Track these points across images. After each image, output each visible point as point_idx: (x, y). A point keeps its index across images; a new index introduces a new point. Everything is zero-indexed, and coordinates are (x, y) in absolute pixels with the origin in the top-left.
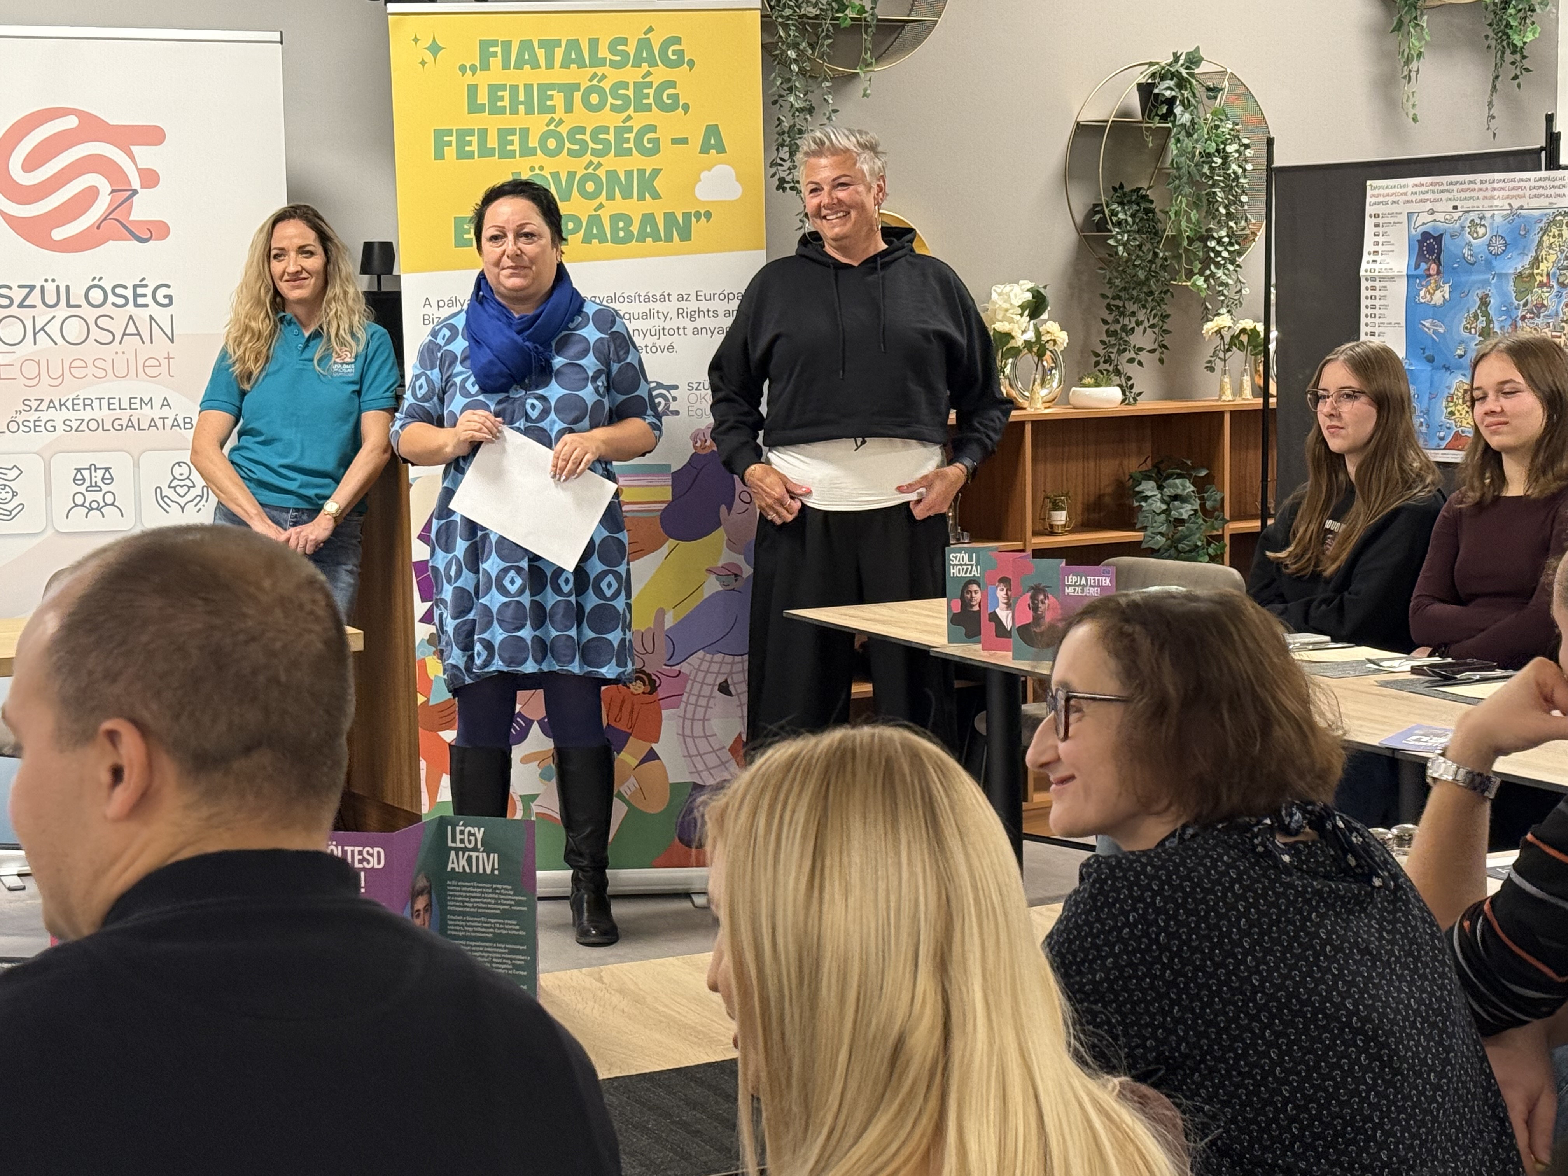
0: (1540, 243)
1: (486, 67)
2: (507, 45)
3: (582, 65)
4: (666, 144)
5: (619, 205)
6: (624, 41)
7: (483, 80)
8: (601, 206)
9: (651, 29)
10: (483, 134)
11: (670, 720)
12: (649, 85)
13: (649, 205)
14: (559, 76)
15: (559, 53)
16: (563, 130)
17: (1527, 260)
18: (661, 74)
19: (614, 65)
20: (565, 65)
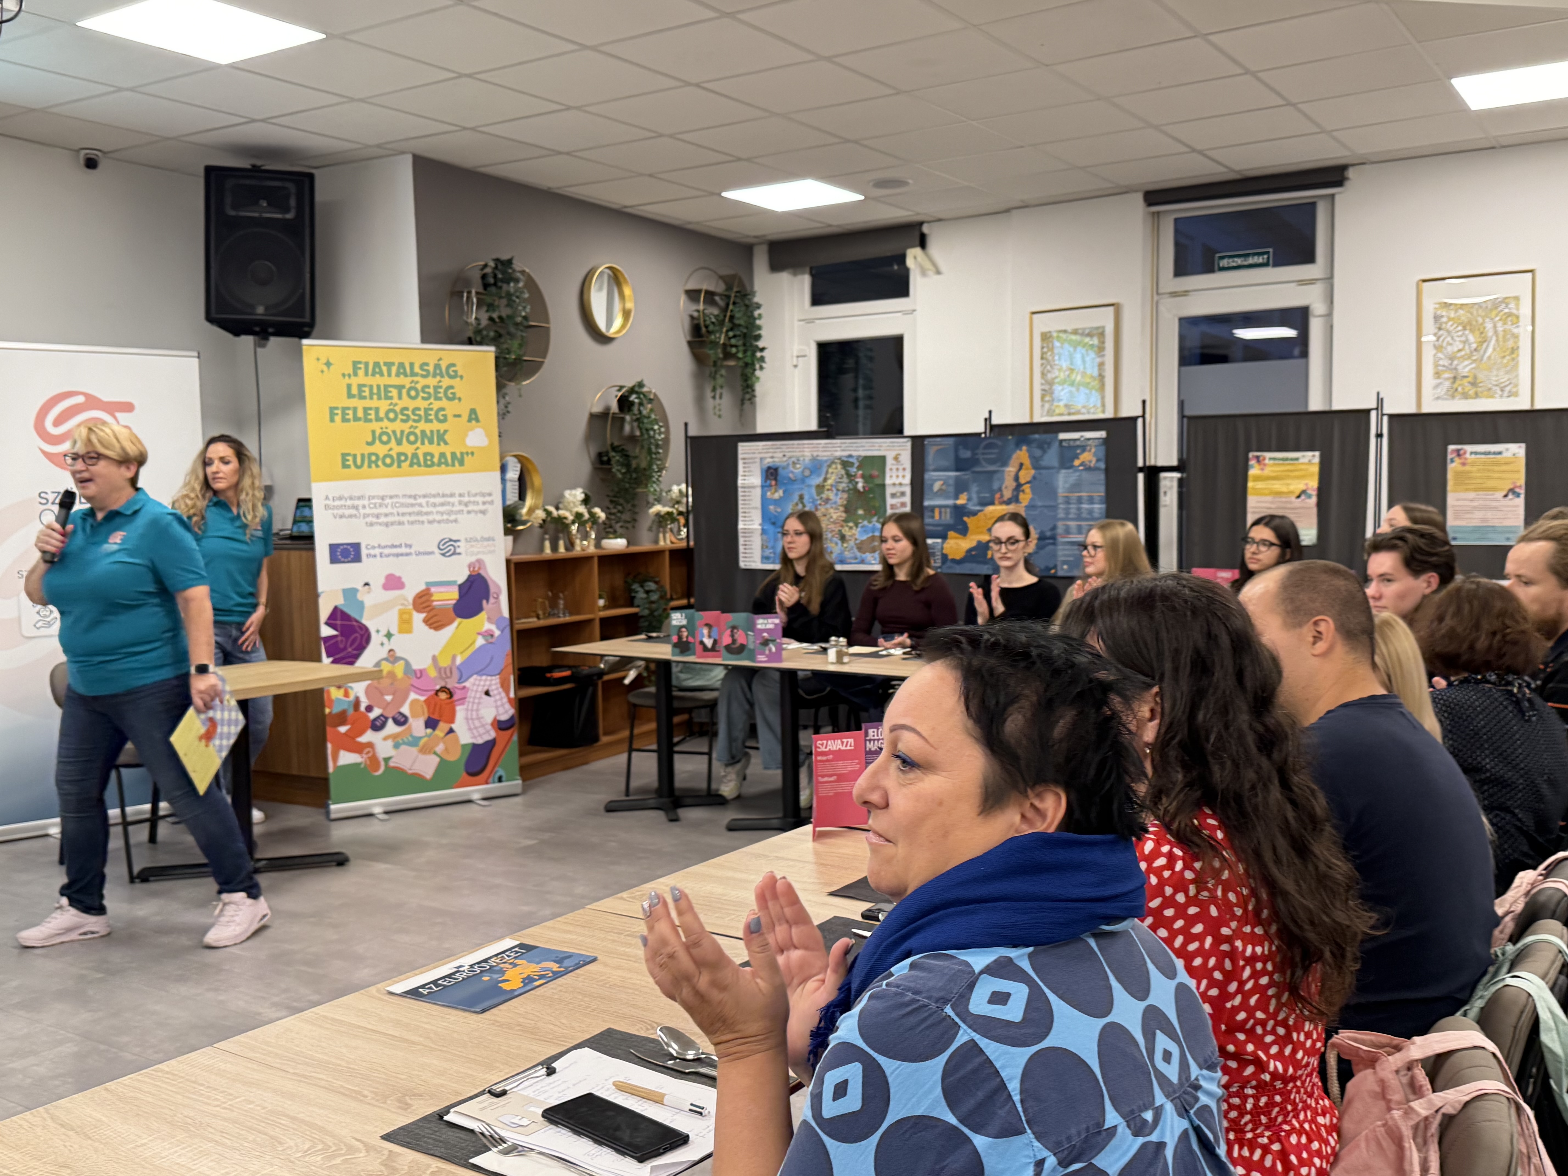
0: (827, 472)
1: (355, 374)
2: (367, 364)
3: (406, 375)
4: (450, 418)
5: (427, 448)
6: (427, 364)
7: (355, 381)
8: (417, 448)
9: (440, 359)
10: (355, 410)
11: (461, 712)
12: (441, 387)
13: (443, 448)
14: (394, 381)
15: (394, 369)
16: (398, 409)
17: (821, 479)
18: (446, 382)
19: (423, 376)
20: (398, 375)
